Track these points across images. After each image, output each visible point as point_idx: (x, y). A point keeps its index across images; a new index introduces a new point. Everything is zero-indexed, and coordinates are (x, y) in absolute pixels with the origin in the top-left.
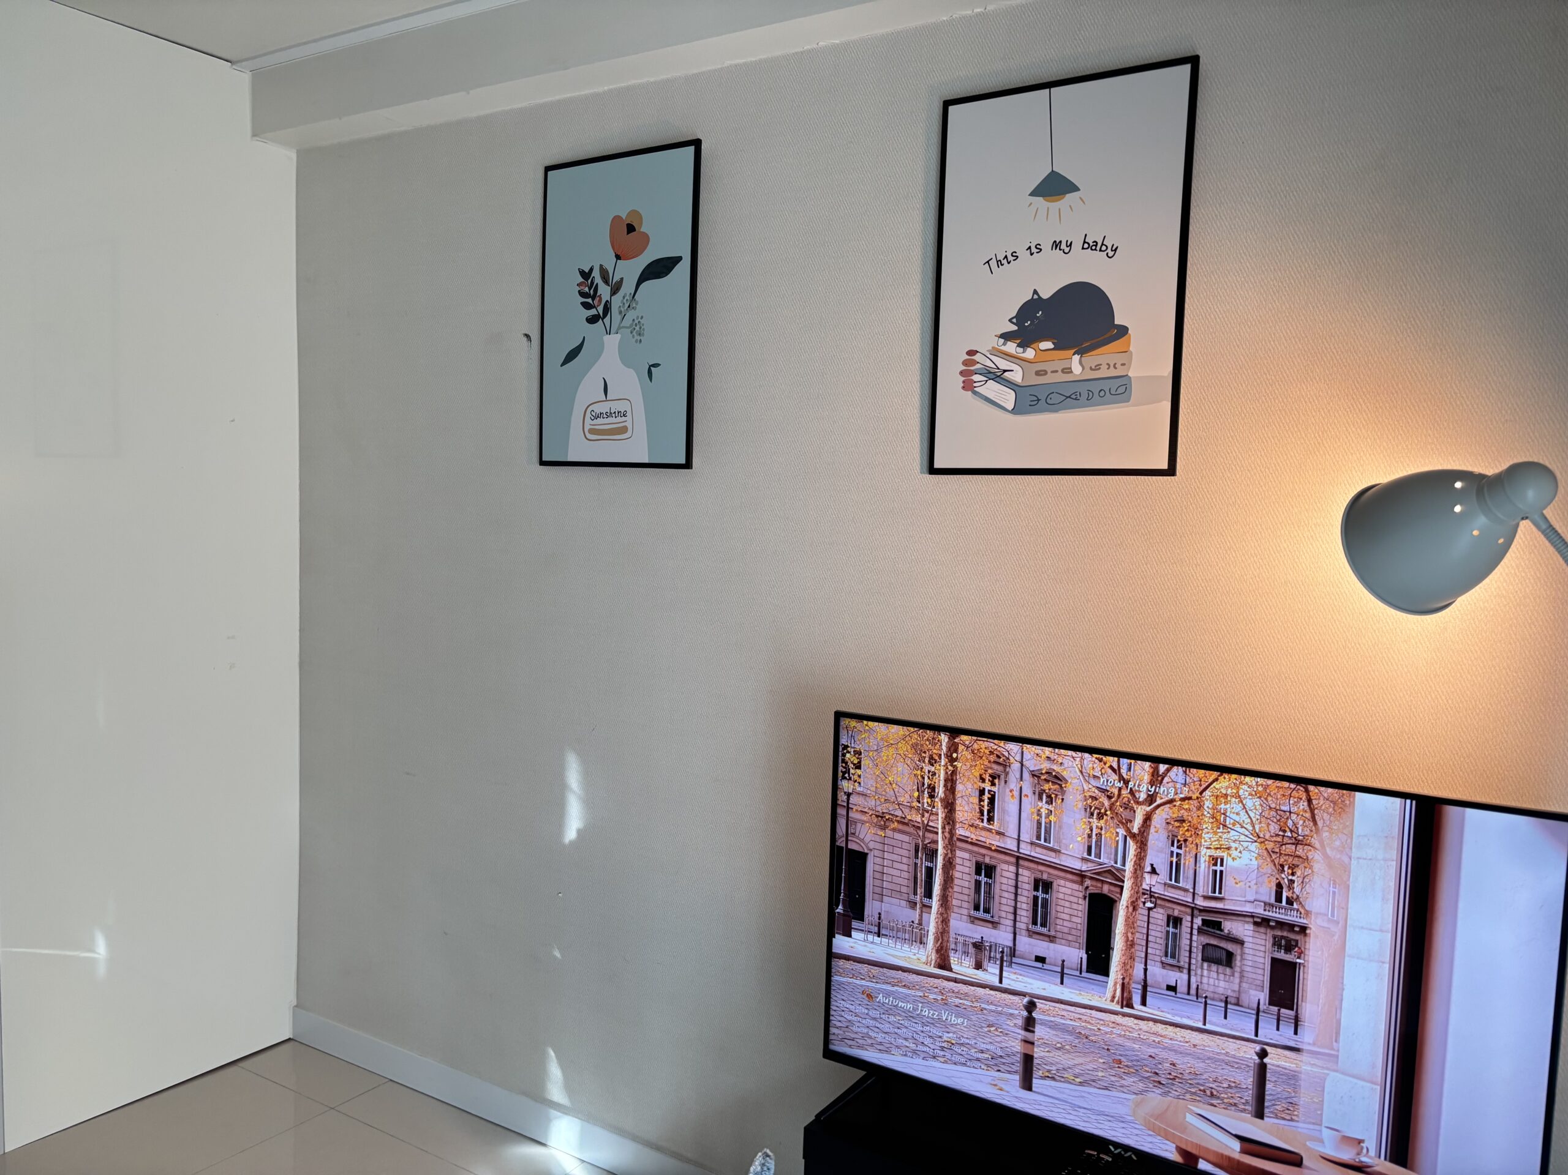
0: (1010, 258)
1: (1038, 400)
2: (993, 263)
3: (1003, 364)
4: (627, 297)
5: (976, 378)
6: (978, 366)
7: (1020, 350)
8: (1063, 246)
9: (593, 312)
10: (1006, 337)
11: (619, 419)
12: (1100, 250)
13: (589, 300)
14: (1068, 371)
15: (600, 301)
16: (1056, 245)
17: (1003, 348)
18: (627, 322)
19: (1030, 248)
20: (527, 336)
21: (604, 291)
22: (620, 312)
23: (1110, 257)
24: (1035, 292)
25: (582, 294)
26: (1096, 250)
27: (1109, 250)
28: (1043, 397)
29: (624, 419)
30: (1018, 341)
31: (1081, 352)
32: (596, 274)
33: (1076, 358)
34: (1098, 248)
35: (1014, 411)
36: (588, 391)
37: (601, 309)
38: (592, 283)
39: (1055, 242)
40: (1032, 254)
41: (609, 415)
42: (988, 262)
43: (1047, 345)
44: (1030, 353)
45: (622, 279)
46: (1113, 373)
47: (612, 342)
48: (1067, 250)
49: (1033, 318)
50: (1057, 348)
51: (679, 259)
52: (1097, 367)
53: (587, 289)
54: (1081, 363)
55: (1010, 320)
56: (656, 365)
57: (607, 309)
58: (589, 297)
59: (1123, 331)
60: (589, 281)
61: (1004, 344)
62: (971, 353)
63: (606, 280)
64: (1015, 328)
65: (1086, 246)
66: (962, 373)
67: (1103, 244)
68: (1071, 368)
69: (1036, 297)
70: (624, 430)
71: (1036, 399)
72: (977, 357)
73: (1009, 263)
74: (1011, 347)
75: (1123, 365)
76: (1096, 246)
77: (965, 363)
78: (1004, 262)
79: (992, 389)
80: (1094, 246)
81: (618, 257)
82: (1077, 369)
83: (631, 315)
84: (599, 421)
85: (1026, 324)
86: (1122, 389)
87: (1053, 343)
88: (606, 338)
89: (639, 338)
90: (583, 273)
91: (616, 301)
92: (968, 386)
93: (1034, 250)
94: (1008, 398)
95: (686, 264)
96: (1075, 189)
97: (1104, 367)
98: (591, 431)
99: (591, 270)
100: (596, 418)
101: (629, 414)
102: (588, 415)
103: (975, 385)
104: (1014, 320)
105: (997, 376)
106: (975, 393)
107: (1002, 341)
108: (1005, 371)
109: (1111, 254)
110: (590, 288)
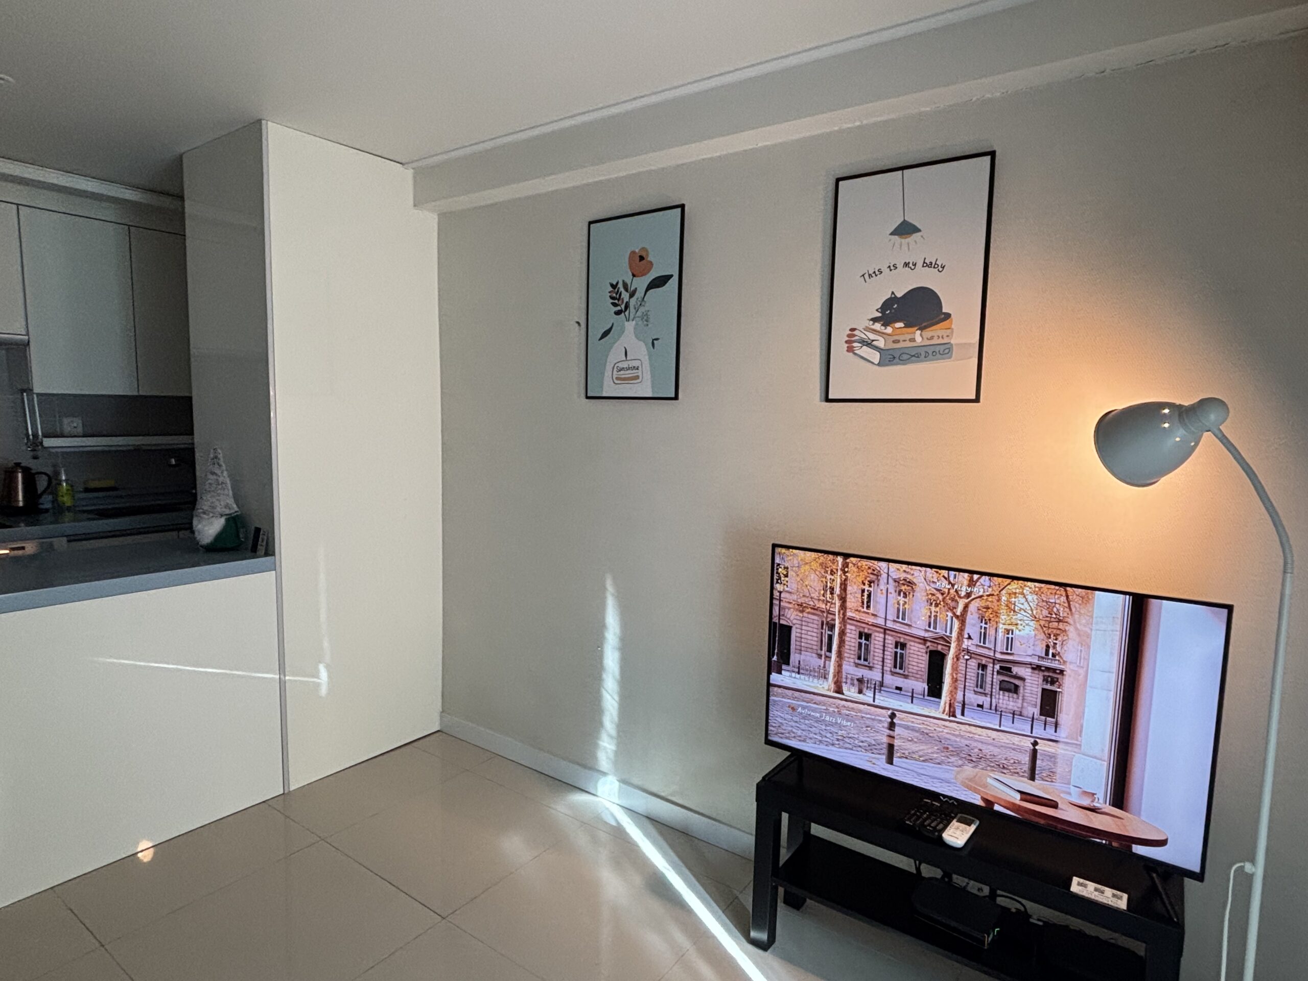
0: (877, 273)
1: (894, 358)
2: (866, 276)
3: (872, 336)
4: (640, 299)
5: (855, 344)
6: (856, 338)
7: (883, 328)
8: (911, 265)
9: (619, 308)
10: (875, 320)
11: (634, 371)
12: (934, 267)
13: (616, 301)
14: (913, 340)
15: (623, 302)
16: (906, 264)
17: (873, 327)
18: (639, 314)
19: (889, 267)
20: (578, 323)
21: (625, 296)
22: (635, 308)
23: (940, 272)
24: (893, 293)
25: (612, 298)
26: (931, 267)
27: (940, 267)
28: (897, 355)
29: (637, 371)
30: (882, 323)
31: (921, 329)
32: (620, 285)
33: (918, 332)
34: (933, 266)
35: (879, 365)
36: (615, 355)
37: (623, 306)
38: (618, 291)
39: (905, 263)
40: (891, 270)
41: (628, 369)
42: (863, 275)
43: (900, 325)
44: (889, 330)
45: (636, 288)
46: (941, 341)
47: (630, 326)
48: (913, 267)
49: (891, 308)
50: (906, 326)
51: (671, 276)
52: (932, 338)
53: (614, 295)
54: (921, 335)
55: (877, 310)
56: (657, 339)
57: (627, 307)
58: (616, 299)
59: (948, 316)
60: (616, 290)
61: (873, 324)
62: (853, 330)
63: (626, 290)
64: (880, 315)
65: (925, 265)
66: (846, 342)
67: (935, 264)
68: (914, 339)
69: (893, 296)
70: (637, 377)
71: (892, 357)
72: (856, 333)
73: (876, 275)
74: (878, 326)
75: (948, 336)
76: (931, 265)
77: (849, 336)
78: (874, 275)
79: (865, 351)
80: (930, 265)
81: (634, 276)
82: (919, 339)
83: (642, 309)
84: (622, 372)
85: (887, 312)
86: (947, 351)
87: (904, 324)
88: (626, 323)
89: (646, 323)
90: (612, 285)
91: (633, 302)
92: (850, 349)
93: (892, 268)
94: (876, 357)
95: (676, 278)
96: (918, 230)
97: (936, 338)
98: (617, 379)
99: (617, 283)
100: (620, 371)
101: (640, 368)
102: (615, 369)
103: (855, 349)
104: (880, 310)
105: (869, 344)
106: (855, 354)
107: (871, 322)
108: (873, 341)
109: (941, 269)
110: (617, 294)
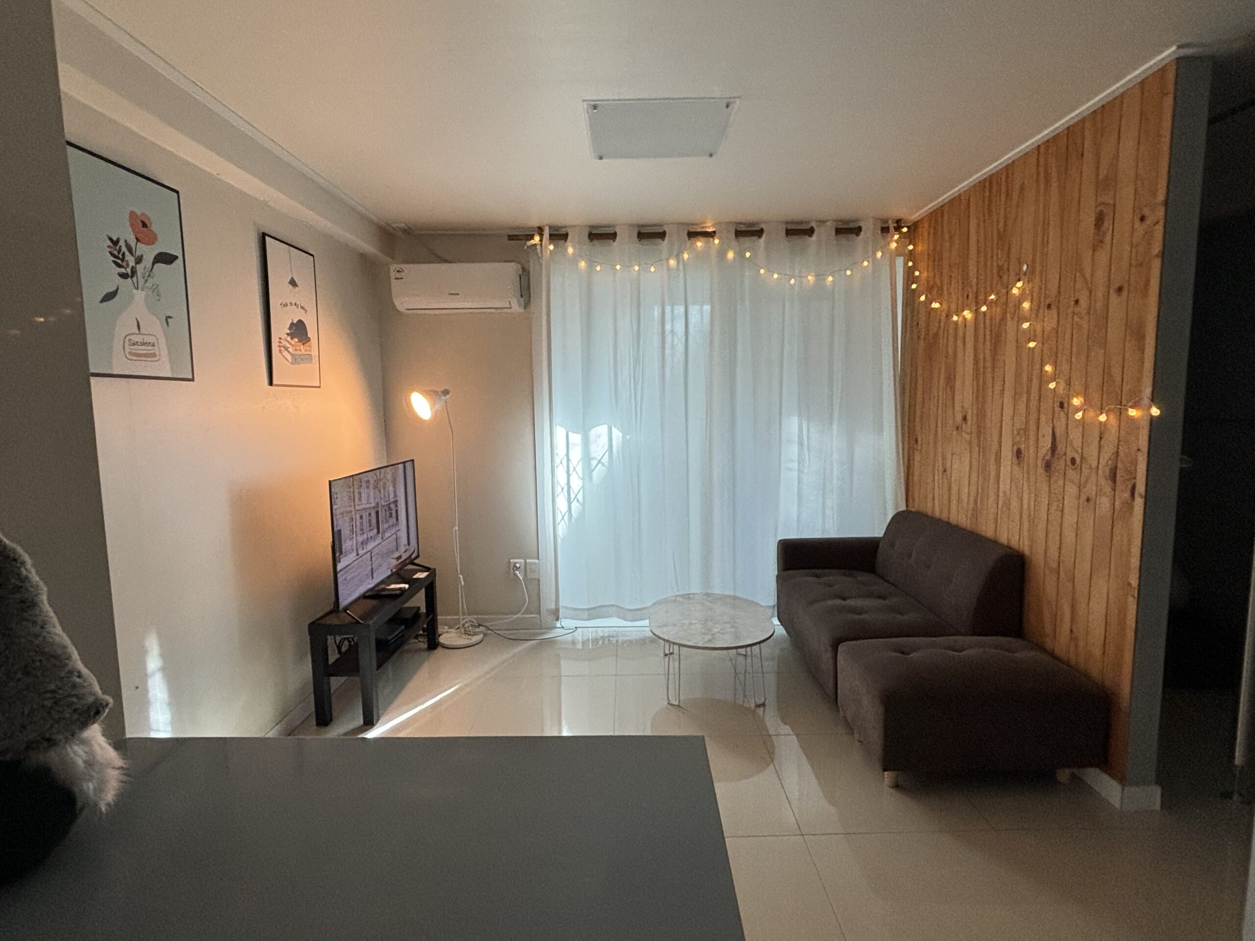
2: (283, 305)
3: (288, 345)
4: (147, 269)
5: (282, 348)
6: (282, 344)
8: (297, 305)
9: (123, 270)
10: (288, 334)
11: (149, 348)
13: (119, 261)
14: (301, 350)
15: (128, 264)
16: (295, 304)
18: (149, 285)
21: (131, 260)
22: (143, 277)
23: (305, 313)
25: (112, 255)
26: (303, 309)
28: (296, 359)
29: (152, 348)
30: (290, 337)
31: (302, 344)
32: (122, 243)
35: (291, 363)
36: (124, 326)
37: (129, 270)
38: (120, 250)
40: (291, 305)
41: (143, 344)
45: (142, 256)
46: (309, 353)
47: (140, 296)
48: (298, 307)
49: (293, 329)
50: (299, 341)
51: (176, 257)
53: (116, 253)
54: (303, 348)
55: (288, 328)
56: (170, 317)
57: (134, 272)
58: (119, 260)
59: (309, 339)
60: (118, 248)
62: (280, 338)
63: (132, 253)
64: (289, 332)
65: (301, 307)
66: (279, 346)
69: (293, 321)
70: (154, 355)
72: (282, 341)
75: (310, 350)
77: (279, 342)
79: (286, 353)
81: (138, 240)
82: (303, 350)
84: (135, 347)
85: (292, 331)
87: (297, 339)
89: (158, 298)
90: (111, 239)
91: (140, 268)
94: (289, 358)
95: (179, 261)
96: (297, 285)
97: (307, 350)
98: (130, 353)
99: (118, 240)
100: (134, 344)
101: (156, 344)
102: (127, 342)
103: (282, 351)
105: (286, 349)
106: (282, 354)
110: (119, 253)
